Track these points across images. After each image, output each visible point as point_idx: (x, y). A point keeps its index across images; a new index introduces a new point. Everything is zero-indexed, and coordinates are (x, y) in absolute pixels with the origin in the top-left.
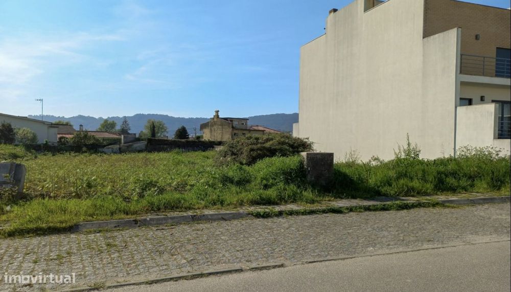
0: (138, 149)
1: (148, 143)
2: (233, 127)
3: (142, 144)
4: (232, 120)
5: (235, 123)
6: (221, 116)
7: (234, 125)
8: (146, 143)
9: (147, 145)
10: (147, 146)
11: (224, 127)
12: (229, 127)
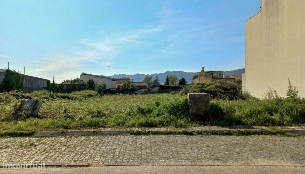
0: (155, 91)
1: (160, 88)
2: (213, 77)
3: (157, 89)
4: (212, 73)
5: (215, 75)
6: (205, 71)
7: (214, 76)
8: (159, 88)
9: (160, 89)
10: (159, 90)
11: (207, 77)
12: (210, 77)
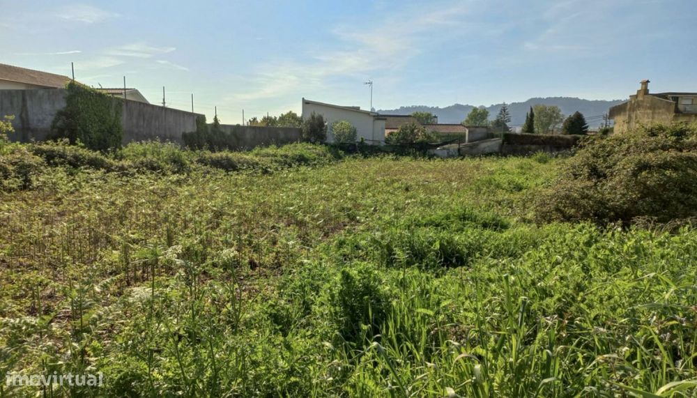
0: (487, 150)
1: (503, 142)
2: (677, 111)
3: (494, 144)
4: (676, 97)
5: (683, 103)
6: (650, 92)
7: (681, 107)
8: (501, 141)
9: (503, 144)
10: (502, 146)
11: (657, 111)
12: (668, 110)
